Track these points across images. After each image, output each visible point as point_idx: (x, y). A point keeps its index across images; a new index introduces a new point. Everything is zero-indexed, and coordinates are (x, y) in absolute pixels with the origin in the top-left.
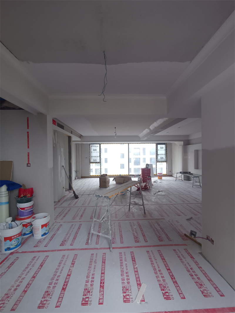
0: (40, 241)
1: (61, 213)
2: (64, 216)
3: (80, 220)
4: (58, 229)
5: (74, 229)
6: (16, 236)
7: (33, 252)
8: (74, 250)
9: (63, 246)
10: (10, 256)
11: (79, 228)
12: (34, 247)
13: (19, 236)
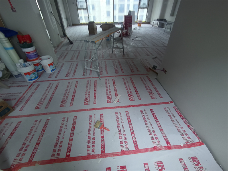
1: (62, 55)
2: (64, 58)
3: (77, 60)
4: (62, 67)
5: (73, 66)
6: (32, 72)
8: (75, 79)
11: (77, 66)
12: (48, 78)
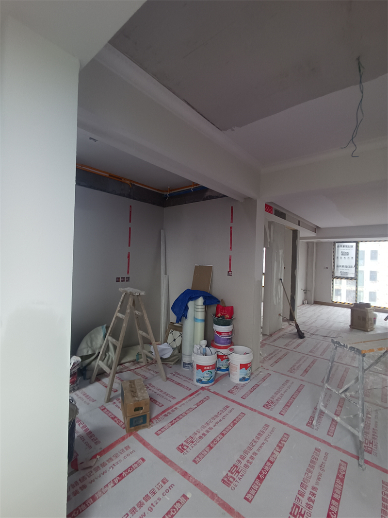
0: (236, 387)
3: (302, 378)
4: (264, 379)
5: (289, 387)
6: (208, 368)
7: (227, 398)
8: (284, 424)
9: (268, 409)
10: (201, 391)
11: (299, 391)
12: (229, 392)
13: (212, 369)
